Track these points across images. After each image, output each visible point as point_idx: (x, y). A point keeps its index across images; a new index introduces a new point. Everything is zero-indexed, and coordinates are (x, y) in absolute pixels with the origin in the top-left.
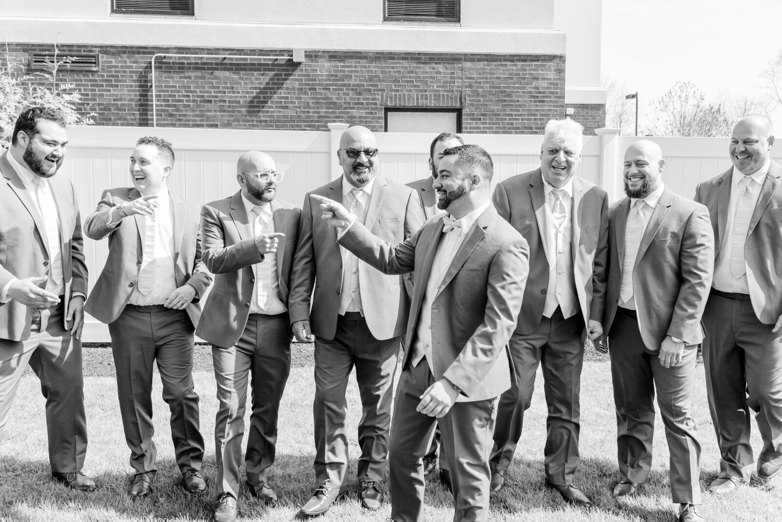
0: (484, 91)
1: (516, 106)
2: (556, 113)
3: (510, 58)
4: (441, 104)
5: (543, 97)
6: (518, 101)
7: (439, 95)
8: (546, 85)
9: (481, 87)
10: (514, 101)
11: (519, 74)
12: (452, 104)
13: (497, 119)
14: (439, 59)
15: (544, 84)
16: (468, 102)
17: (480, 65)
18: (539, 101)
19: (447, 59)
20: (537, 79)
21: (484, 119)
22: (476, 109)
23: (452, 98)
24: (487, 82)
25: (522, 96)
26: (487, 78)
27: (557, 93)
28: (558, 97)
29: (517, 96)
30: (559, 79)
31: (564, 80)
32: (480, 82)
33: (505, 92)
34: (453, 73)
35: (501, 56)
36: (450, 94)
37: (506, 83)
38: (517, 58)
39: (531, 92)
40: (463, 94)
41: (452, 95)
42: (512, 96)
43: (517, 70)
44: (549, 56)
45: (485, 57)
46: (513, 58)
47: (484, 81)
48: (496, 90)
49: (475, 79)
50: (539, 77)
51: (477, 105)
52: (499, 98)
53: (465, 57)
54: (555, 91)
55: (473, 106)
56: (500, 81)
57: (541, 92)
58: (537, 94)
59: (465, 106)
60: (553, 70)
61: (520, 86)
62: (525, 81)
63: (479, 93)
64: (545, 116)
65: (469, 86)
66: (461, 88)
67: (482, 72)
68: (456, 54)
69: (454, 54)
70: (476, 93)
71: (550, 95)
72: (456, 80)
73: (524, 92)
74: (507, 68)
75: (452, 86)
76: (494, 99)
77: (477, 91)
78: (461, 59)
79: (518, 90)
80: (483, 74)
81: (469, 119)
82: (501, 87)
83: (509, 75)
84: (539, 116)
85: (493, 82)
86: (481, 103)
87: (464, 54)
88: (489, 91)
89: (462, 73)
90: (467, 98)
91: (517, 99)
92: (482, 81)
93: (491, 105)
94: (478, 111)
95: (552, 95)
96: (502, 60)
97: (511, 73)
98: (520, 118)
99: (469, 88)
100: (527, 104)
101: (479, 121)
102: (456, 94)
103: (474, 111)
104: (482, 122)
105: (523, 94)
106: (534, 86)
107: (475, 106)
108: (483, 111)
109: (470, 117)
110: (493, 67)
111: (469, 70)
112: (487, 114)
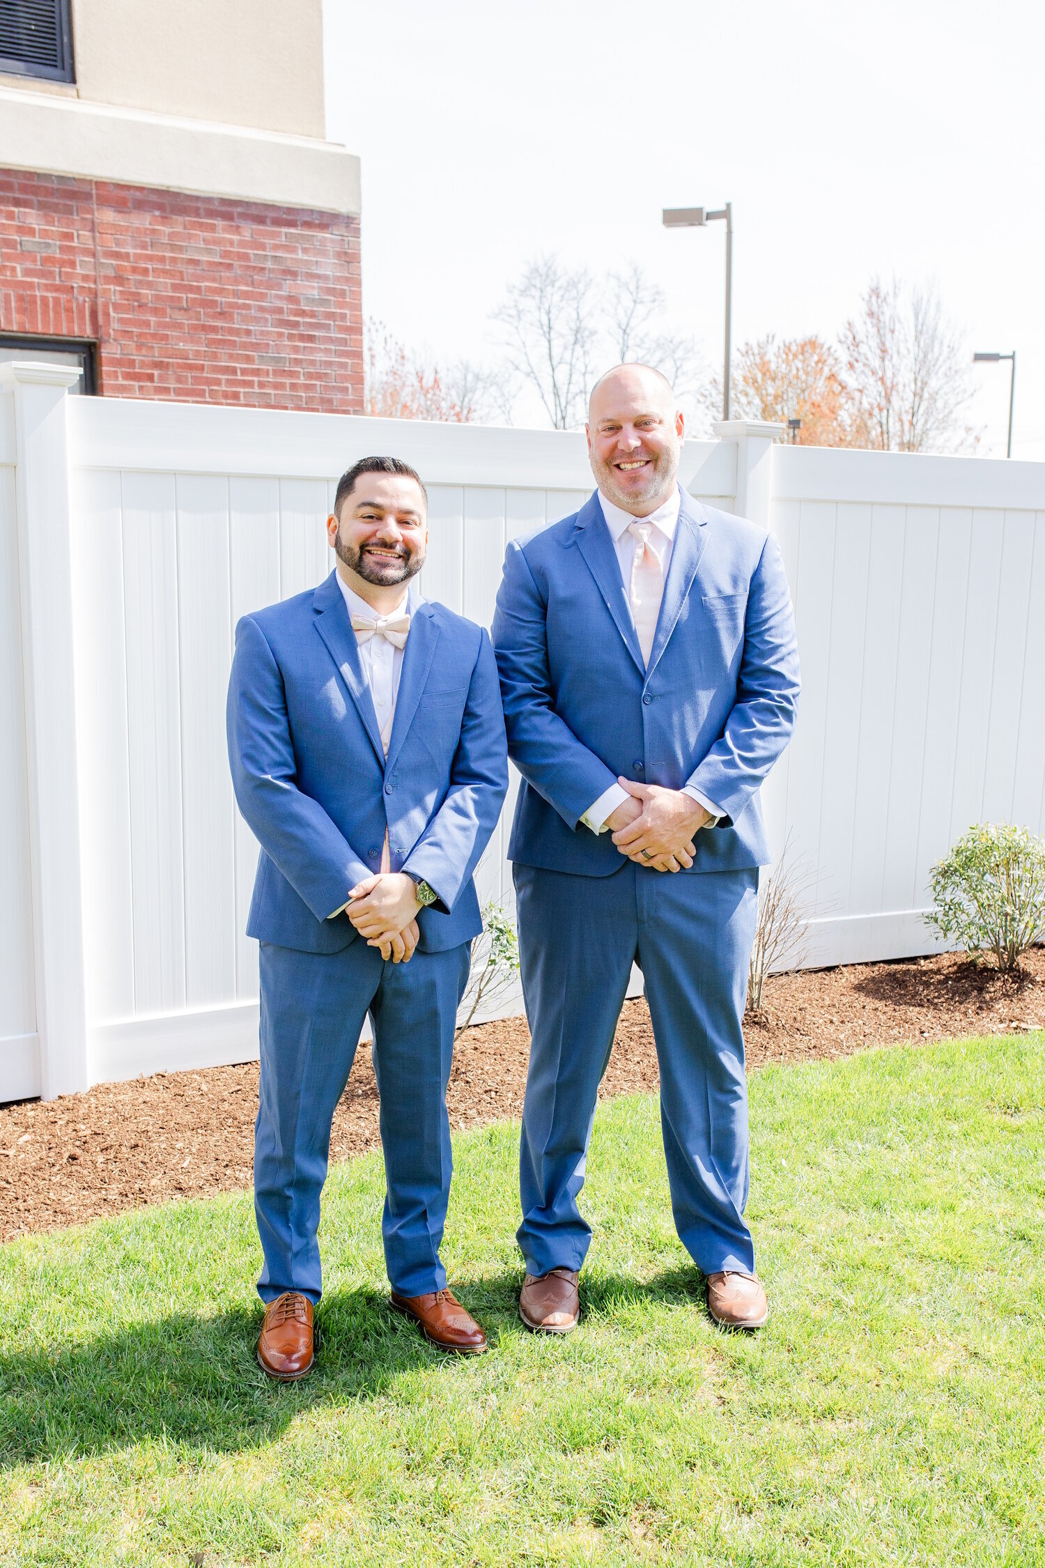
0: (158, 298)
1: (245, 346)
2: (342, 372)
3: (224, 209)
4: (40, 327)
5: (311, 325)
6: (248, 332)
7: (33, 300)
8: (315, 292)
9: (150, 285)
10: (236, 332)
11: (245, 257)
12: (70, 328)
13: (197, 380)
14: (24, 189)
15: (311, 290)
16: (115, 325)
17: (142, 221)
18: (302, 338)
19: (51, 192)
20: (294, 274)
21: (160, 376)
22: (140, 347)
23: (69, 310)
24: (165, 272)
25: (256, 320)
26: (162, 259)
27: (343, 317)
28: (348, 330)
29: (245, 319)
30: (347, 280)
31: (358, 283)
32: (146, 271)
33: (213, 303)
34: (68, 236)
35: (197, 198)
36: (63, 297)
37: (214, 280)
38: (240, 210)
39: (279, 310)
40: (100, 301)
41: (69, 301)
42: (231, 315)
43: (242, 244)
44: (322, 213)
45: (154, 198)
46: (230, 209)
47: (155, 266)
48: (190, 296)
49: (132, 259)
50: (300, 270)
51: (140, 335)
52: (199, 319)
53: (101, 192)
54: (338, 311)
55: (131, 338)
56: (199, 272)
57: (304, 311)
58: (295, 315)
59: (105, 338)
60: (331, 253)
61: (250, 289)
62: (264, 279)
63: (144, 301)
64: (317, 379)
65: (115, 277)
66: (95, 282)
67: (148, 240)
68: (74, 179)
69: (69, 178)
70: (137, 301)
71: (328, 322)
72: (79, 259)
73: (261, 309)
74: (216, 235)
75: (67, 273)
76: (186, 322)
77: (138, 294)
78: (88, 196)
79: (247, 302)
80: (152, 246)
81: (120, 375)
82: (203, 289)
83: (221, 257)
84: (302, 378)
85: (181, 272)
86: (152, 331)
87: (97, 183)
88: (172, 297)
89: (94, 238)
90: (112, 314)
91: (245, 327)
92: (150, 267)
93: (179, 339)
94: (144, 352)
95: (332, 323)
96: (202, 212)
97: (225, 251)
98: (256, 379)
99: (115, 284)
100: (271, 342)
101: (149, 384)
102: (81, 299)
103: (134, 352)
104: (155, 384)
105: (259, 315)
106: (287, 294)
107: (135, 339)
108: (156, 354)
109: (123, 369)
110: (180, 229)
111: (113, 232)
112: (168, 363)
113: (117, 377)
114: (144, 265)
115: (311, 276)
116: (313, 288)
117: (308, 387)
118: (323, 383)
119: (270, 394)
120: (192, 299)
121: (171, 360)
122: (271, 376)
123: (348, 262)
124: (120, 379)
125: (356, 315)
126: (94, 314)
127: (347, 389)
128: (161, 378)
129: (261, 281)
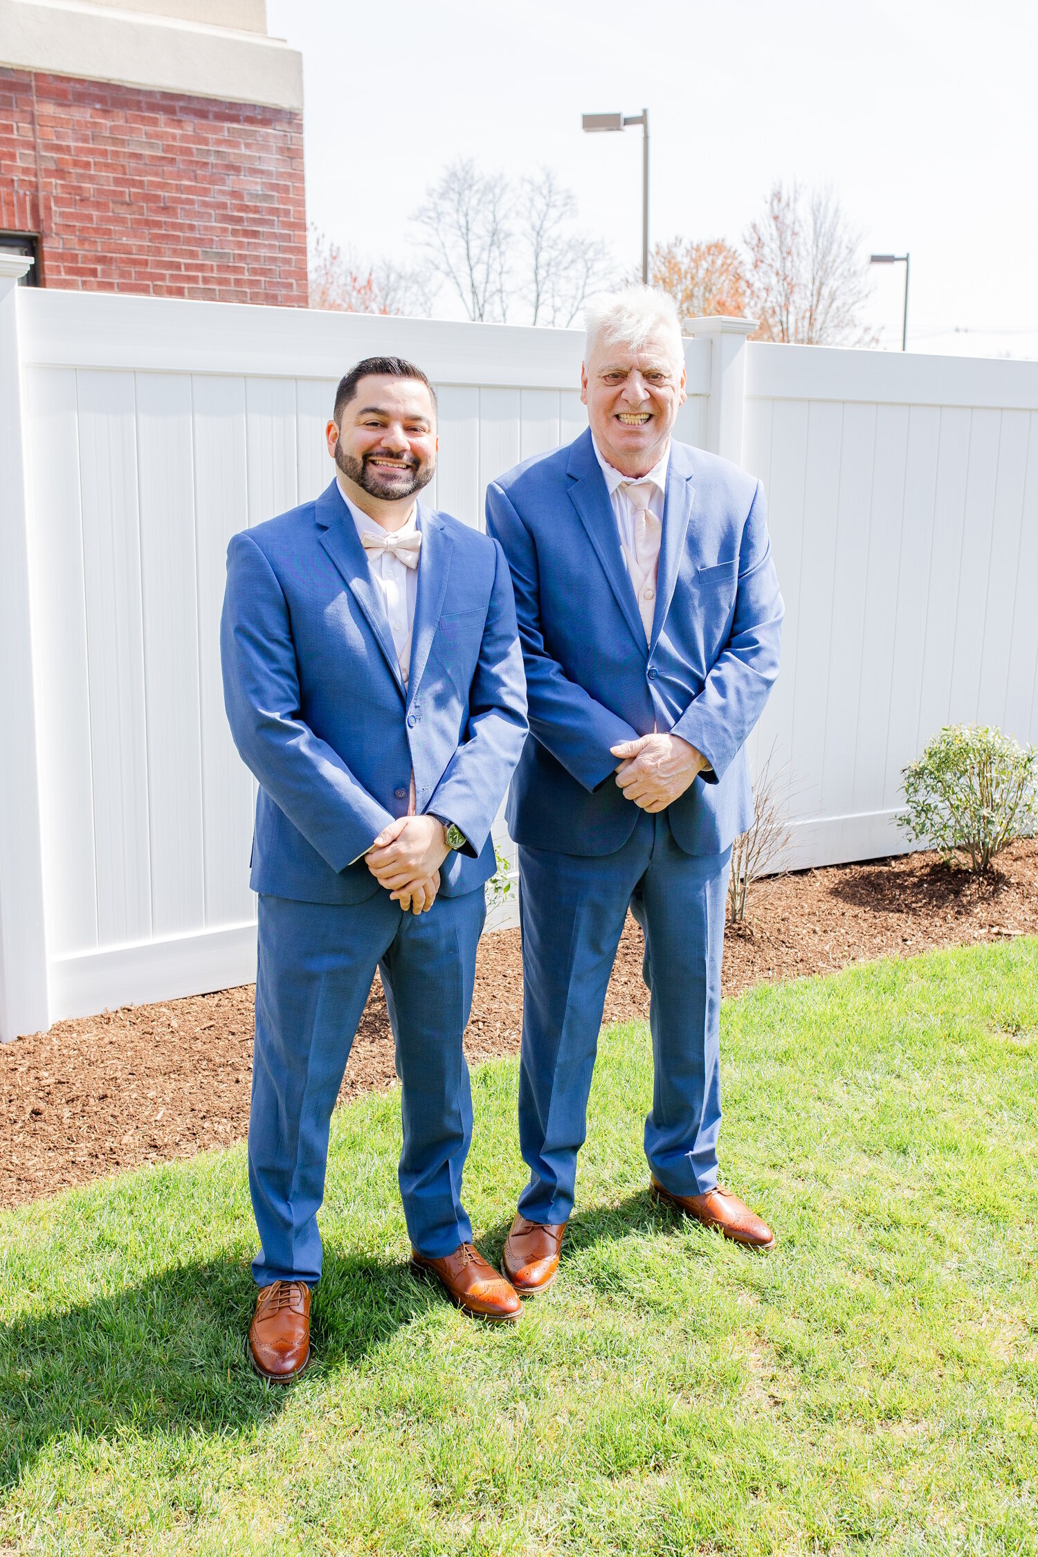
0: (100, 192)
1: (188, 241)
2: (286, 268)
3: (165, 102)
5: (255, 221)
6: (192, 228)
8: (259, 188)
9: (92, 179)
10: (180, 227)
11: (188, 151)
12: (11, 222)
13: (140, 275)
15: (254, 185)
16: (57, 219)
17: (83, 114)
18: (246, 233)
20: (237, 169)
21: (103, 271)
22: (82, 241)
23: (10, 204)
24: (107, 165)
25: (200, 215)
26: (104, 153)
27: (287, 212)
28: (292, 226)
29: (189, 214)
30: (290, 176)
31: (302, 179)
32: (87, 165)
33: (156, 198)
34: (8, 129)
35: (139, 92)
36: (4, 190)
37: (156, 174)
38: (182, 104)
39: (223, 206)
40: (41, 194)
41: (10, 194)
42: (174, 209)
43: (184, 138)
44: (264, 109)
45: (95, 91)
46: (172, 103)
47: (97, 160)
48: (133, 190)
49: (73, 152)
50: (243, 166)
51: (83, 229)
52: (142, 214)
53: (40, 84)
54: (282, 206)
55: (73, 232)
56: (141, 166)
57: (247, 206)
58: (239, 211)
59: (47, 232)
60: (274, 149)
61: (193, 184)
62: (207, 174)
63: (86, 195)
64: (261, 275)
65: (56, 170)
66: (36, 175)
67: (90, 133)
68: (12, 70)
69: (7, 69)
70: (79, 195)
71: (270, 218)
72: (19, 151)
73: (205, 204)
74: (159, 129)
75: (6, 166)
76: (128, 216)
77: (80, 188)
78: (26, 88)
79: (191, 197)
80: (93, 139)
81: (62, 269)
82: (146, 183)
83: (164, 151)
84: (247, 274)
85: (123, 166)
86: (94, 226)
87: (36, 75)
88: (114, 191)
89: (34, 130)
90: (54, 208)
91: (188, 222)
92: (92, 160)
93: (122, 234)
94: (87, 246)
95: (275, 218)
96: (144, 105)
97: (168, 146)
98: (200, 274)
99: (57, 178)
100: (215, 238)
101: (92, 279)
102: (21, 192)
103: (77, 247)
104: (99, 279)
105: (203, 210)
106: (230, 189)
107: (78, 233)
108: (99, 249)
109: (66, 264)
110: (121, 122)
111: (53, 125)
112: (111, 258)
113: (60, 272)
114: (85, 159)
115: (254, 171)
116: (256, 183)
117: (252, 283)
118: (268, 279)
119: (214, 290)
120: (135, 193)
121: (114, 255)
122: (215, 271)
123: (291, 158)
124: (63, 273)
125: (300, 212)
126: (35, 207)
127: (291, 284)
128: (104, 273)
129: (205, 176)
